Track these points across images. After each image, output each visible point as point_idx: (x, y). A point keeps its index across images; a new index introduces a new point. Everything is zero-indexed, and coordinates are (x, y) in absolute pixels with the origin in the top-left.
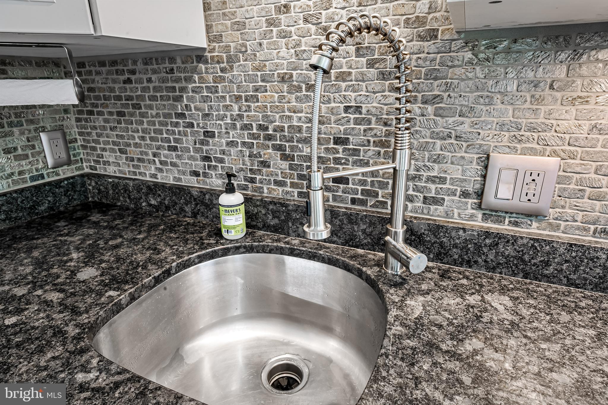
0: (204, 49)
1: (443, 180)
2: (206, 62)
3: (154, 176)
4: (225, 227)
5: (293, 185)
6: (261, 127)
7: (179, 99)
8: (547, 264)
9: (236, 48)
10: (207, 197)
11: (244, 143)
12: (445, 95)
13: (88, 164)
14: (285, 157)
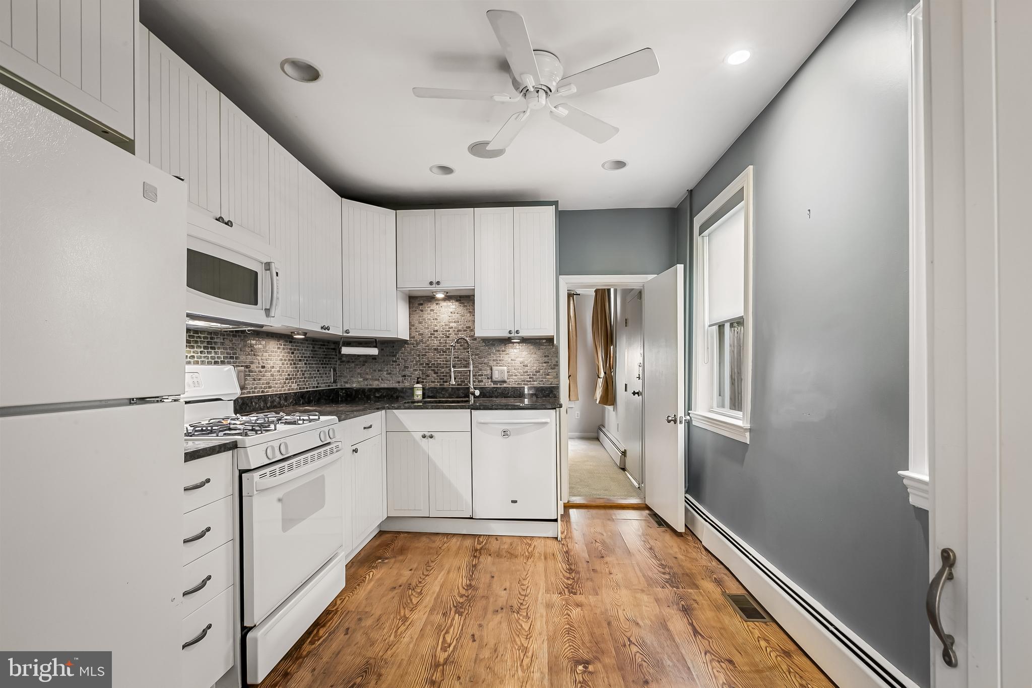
0: (407, 340)
1: (482, 375)
2: (408, 344)
3: (378, 385)
4: (416, 395)
5: (438, 382)
6: (427, 364)
7: (395, 356)
8: (508, 393)
9: (419, 340)
10: (404, 389)
11: (420, 370)
12: (480, 353)
13: (340, 384)
14: (435, 373)
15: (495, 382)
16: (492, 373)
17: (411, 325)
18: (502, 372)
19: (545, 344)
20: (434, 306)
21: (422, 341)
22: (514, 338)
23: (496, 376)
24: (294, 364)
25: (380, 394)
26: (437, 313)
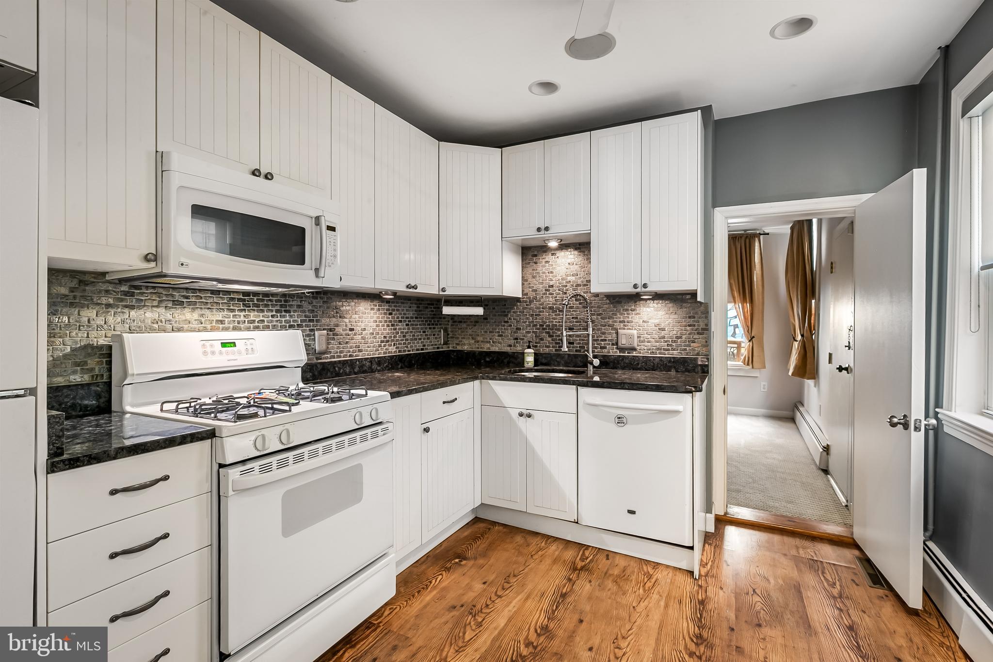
0: (520, 298)
1: (606, 340)
2: (520, 302)
3: (489, 348)
4: (526, 361)
5: (553, 347)
6: (541, 325)
7: (507, 315)
8: (638, 364)
9: (533, 298)
11: (533, 332)
12: (603, 313)
13: (452, 346)
14: (550, 336)
15: (622, 350)
16: (617, 338)
17: (524, 280)
18: (631, 337)
19: (689, 301)
20: (549, 257)
21: (535, 298)
22: (646, 293)
23: (623, 342)
24: (393, 325)
25: (491, 358)
26: (552, 265)
